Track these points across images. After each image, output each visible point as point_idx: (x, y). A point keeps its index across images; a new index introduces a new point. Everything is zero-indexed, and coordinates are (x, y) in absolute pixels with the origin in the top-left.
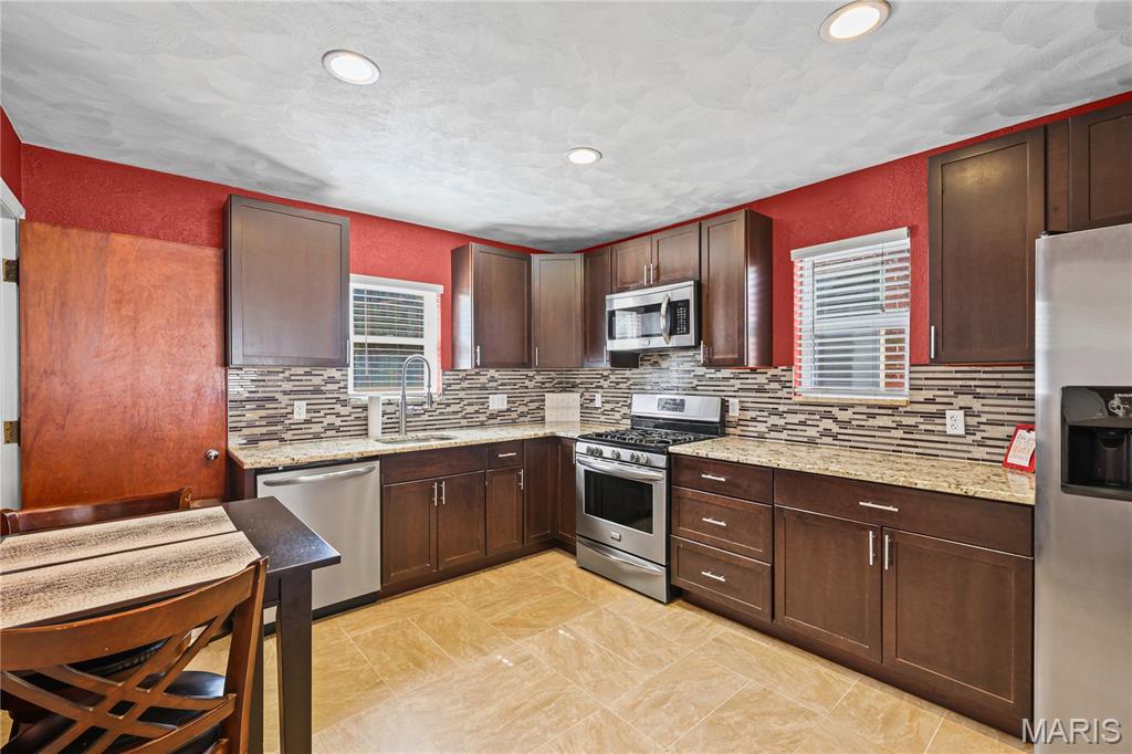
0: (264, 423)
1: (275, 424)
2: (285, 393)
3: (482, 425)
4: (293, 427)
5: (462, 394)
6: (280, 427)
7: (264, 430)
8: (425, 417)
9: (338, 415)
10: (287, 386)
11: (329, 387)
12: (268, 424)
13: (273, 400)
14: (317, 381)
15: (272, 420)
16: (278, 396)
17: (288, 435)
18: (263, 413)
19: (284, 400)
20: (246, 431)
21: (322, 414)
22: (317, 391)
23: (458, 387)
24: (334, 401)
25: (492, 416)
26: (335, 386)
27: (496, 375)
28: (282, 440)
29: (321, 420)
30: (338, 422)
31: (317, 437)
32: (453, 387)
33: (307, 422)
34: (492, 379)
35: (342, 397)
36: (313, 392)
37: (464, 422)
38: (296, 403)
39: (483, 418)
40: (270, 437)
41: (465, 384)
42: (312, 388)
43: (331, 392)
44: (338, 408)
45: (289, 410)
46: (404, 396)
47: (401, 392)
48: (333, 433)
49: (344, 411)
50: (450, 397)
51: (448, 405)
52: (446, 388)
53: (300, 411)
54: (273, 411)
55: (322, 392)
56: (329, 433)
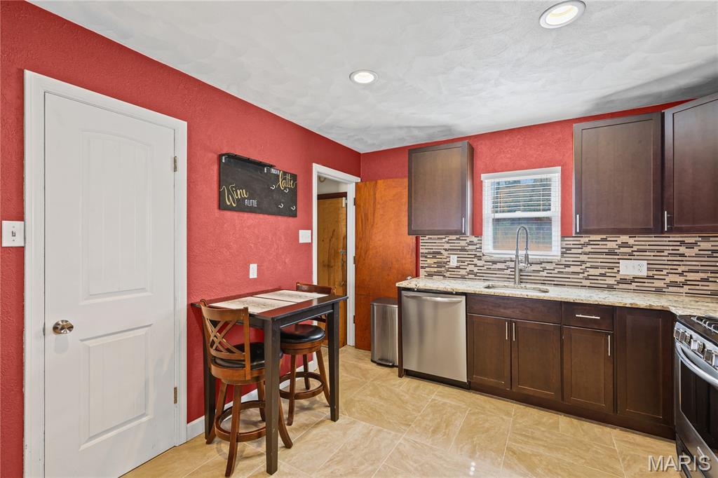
0: (436, 266)
1: (441, 267)
2: (446, 250)
3: (610, 288)
4: (450, 270)
5: (584, 258)
6: (443, 269)
7: (436, 270)
8: (544, 274)
9: (476, 265)
10: (447, 246)
11: (470, 247)
12: (438, 267)
13: (440, 253)
14: (463, 243)
15: (440, 265)
16: (443, 251)
17: (447, 274)
18: (435, 260)
19: (445, 253)
20: (427, 269)
21: (466, 264)
22: (463, 250)
23: (580, 251)
24: (473, 256)
25: (623, 281)
26: (474, 247)
27: (631, 241)
28: (444, 276)
29: (465, 267)
30: (476, 270)
31: (463, 277)
32: (573, 251)
33: (458, 268)
34: (625, 245)
35: (478, 254)
36: (461, 250)
37: (587, 283)
38: (451, 256)
39: (611, 281)
40: (439, 274)
41: (588, 249)
42: (460, 248)
43: (471, 250)
44: (476, 261)
45: (448, 260)
46: (517, 256)
47: (514, 252)
48: (472, 276)
49: (480, 263)
50: (569, 259)
51: (568, 266)
52: (565, 251)
53: (454, 262)
54: (440, 260)
55: (466, 250)
56: (470, 276)
